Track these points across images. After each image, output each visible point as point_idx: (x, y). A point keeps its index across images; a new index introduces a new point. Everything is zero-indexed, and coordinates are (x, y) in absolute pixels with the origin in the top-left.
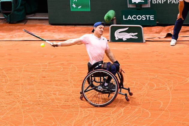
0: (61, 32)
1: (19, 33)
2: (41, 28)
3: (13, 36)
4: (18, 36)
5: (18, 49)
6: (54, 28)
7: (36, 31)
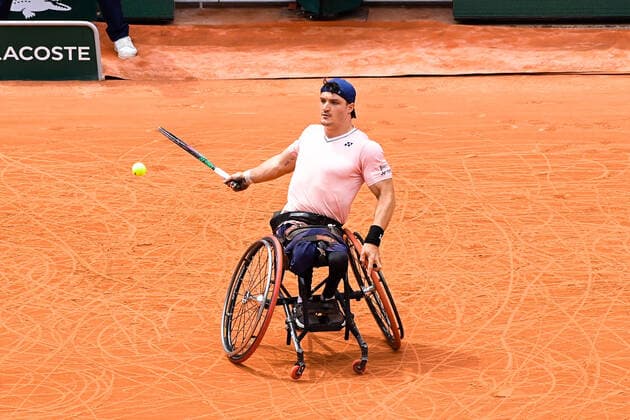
0: (516, 46)
1: (374, 52)
2: (440, 35)
3: (356, 60)
4: (375, 61)
5: (402, 106)
6: (483, 33)
7: (428, 43)
